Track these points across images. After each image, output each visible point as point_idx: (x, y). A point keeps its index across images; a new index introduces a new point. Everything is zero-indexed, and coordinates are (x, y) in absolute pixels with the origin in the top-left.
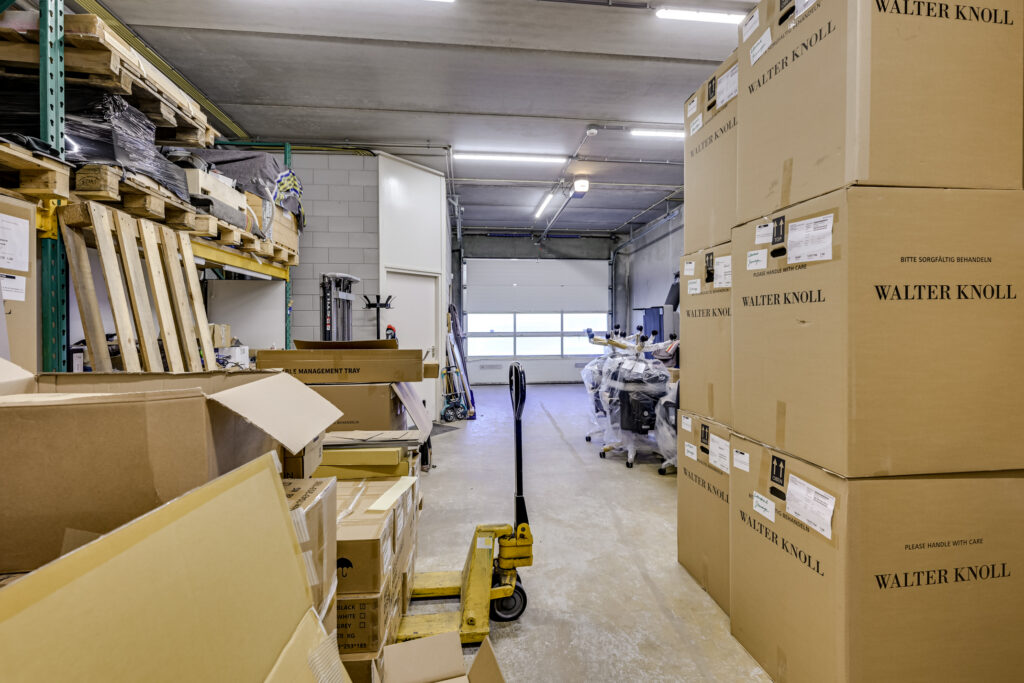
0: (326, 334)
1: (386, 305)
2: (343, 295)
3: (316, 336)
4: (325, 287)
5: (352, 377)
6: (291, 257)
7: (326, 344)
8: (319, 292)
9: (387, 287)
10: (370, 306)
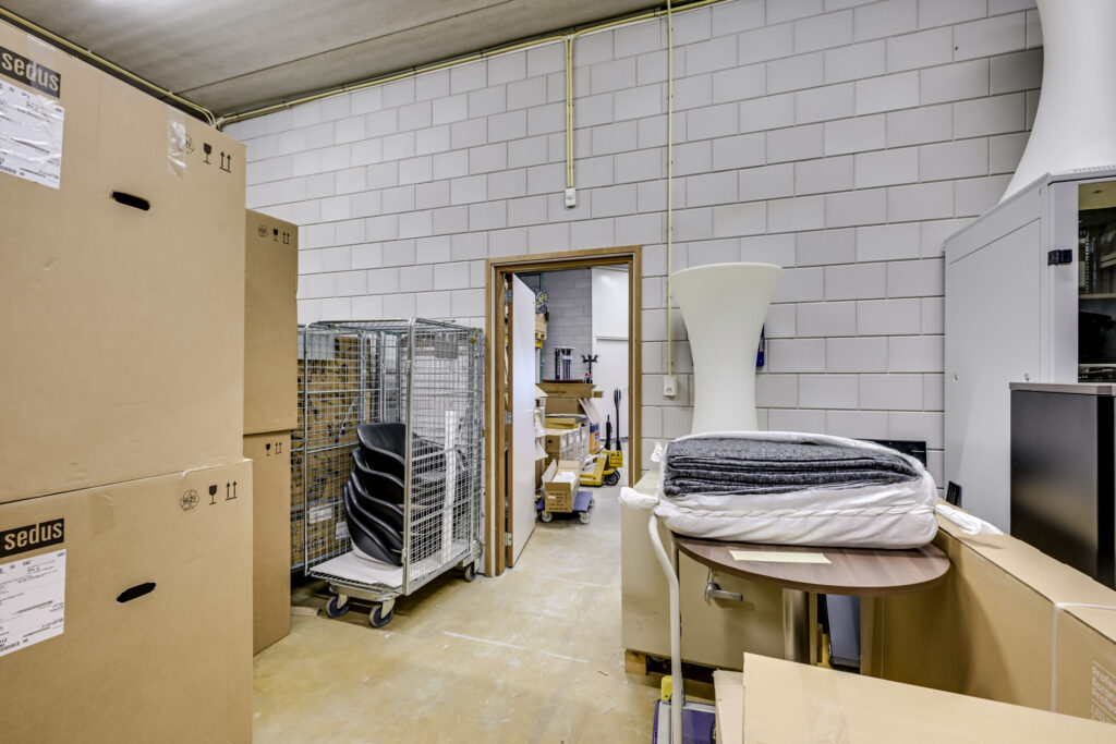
0: (557, 377)
1: (595, 360)
2: (565, 357)
3: (553, 378)
4: (557, 354)
5: (564, 395)
6: (543, 336)
7: (557, 381)
8: (554, 356)
9: (597, 349)
10: (585, 361)
